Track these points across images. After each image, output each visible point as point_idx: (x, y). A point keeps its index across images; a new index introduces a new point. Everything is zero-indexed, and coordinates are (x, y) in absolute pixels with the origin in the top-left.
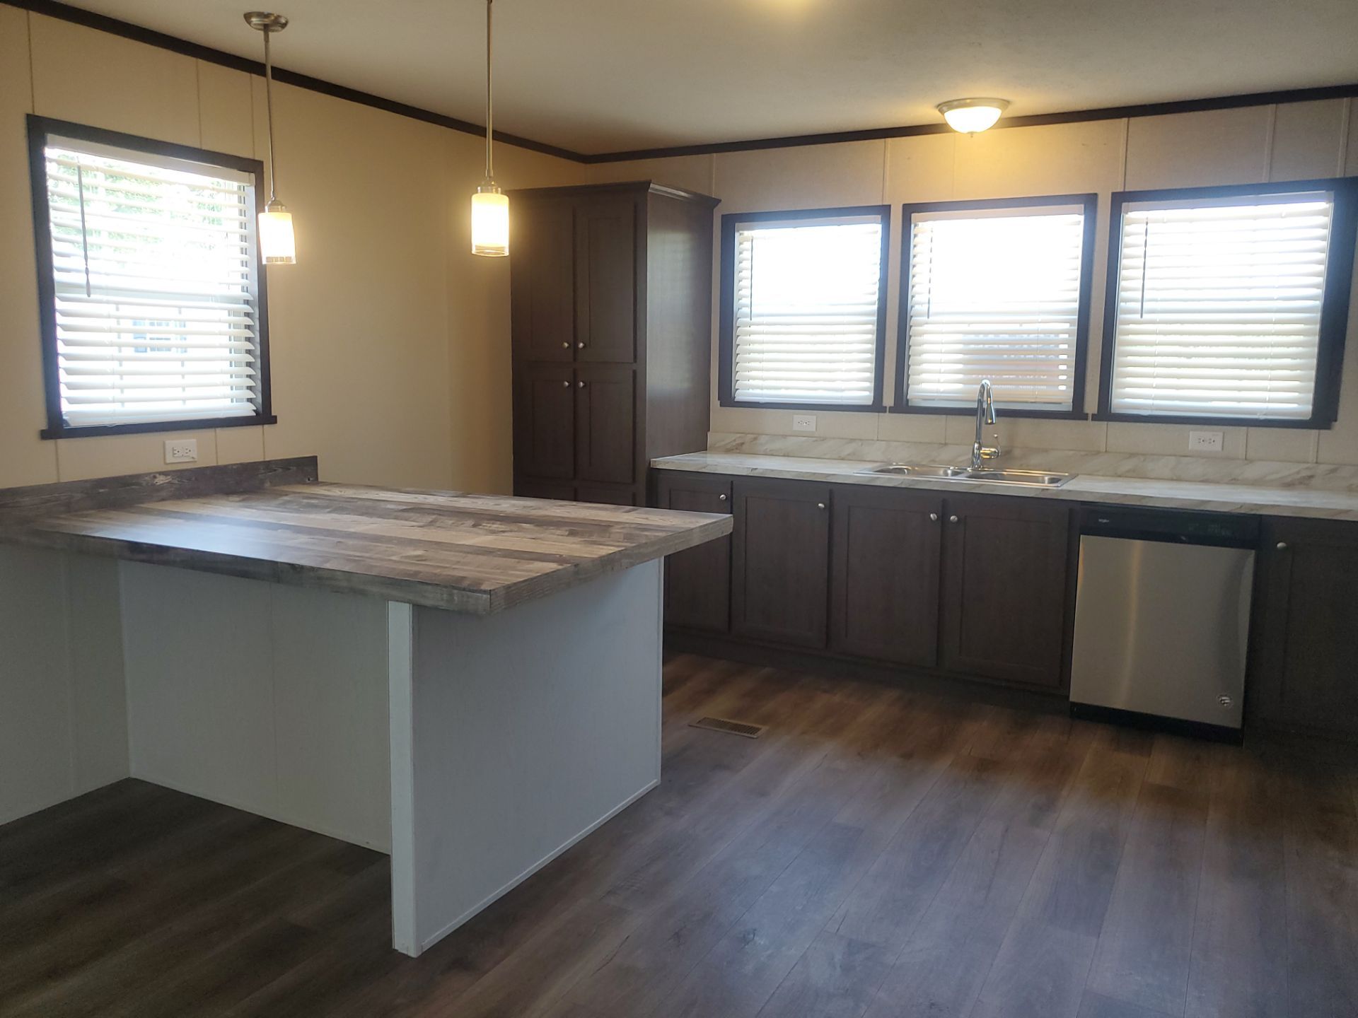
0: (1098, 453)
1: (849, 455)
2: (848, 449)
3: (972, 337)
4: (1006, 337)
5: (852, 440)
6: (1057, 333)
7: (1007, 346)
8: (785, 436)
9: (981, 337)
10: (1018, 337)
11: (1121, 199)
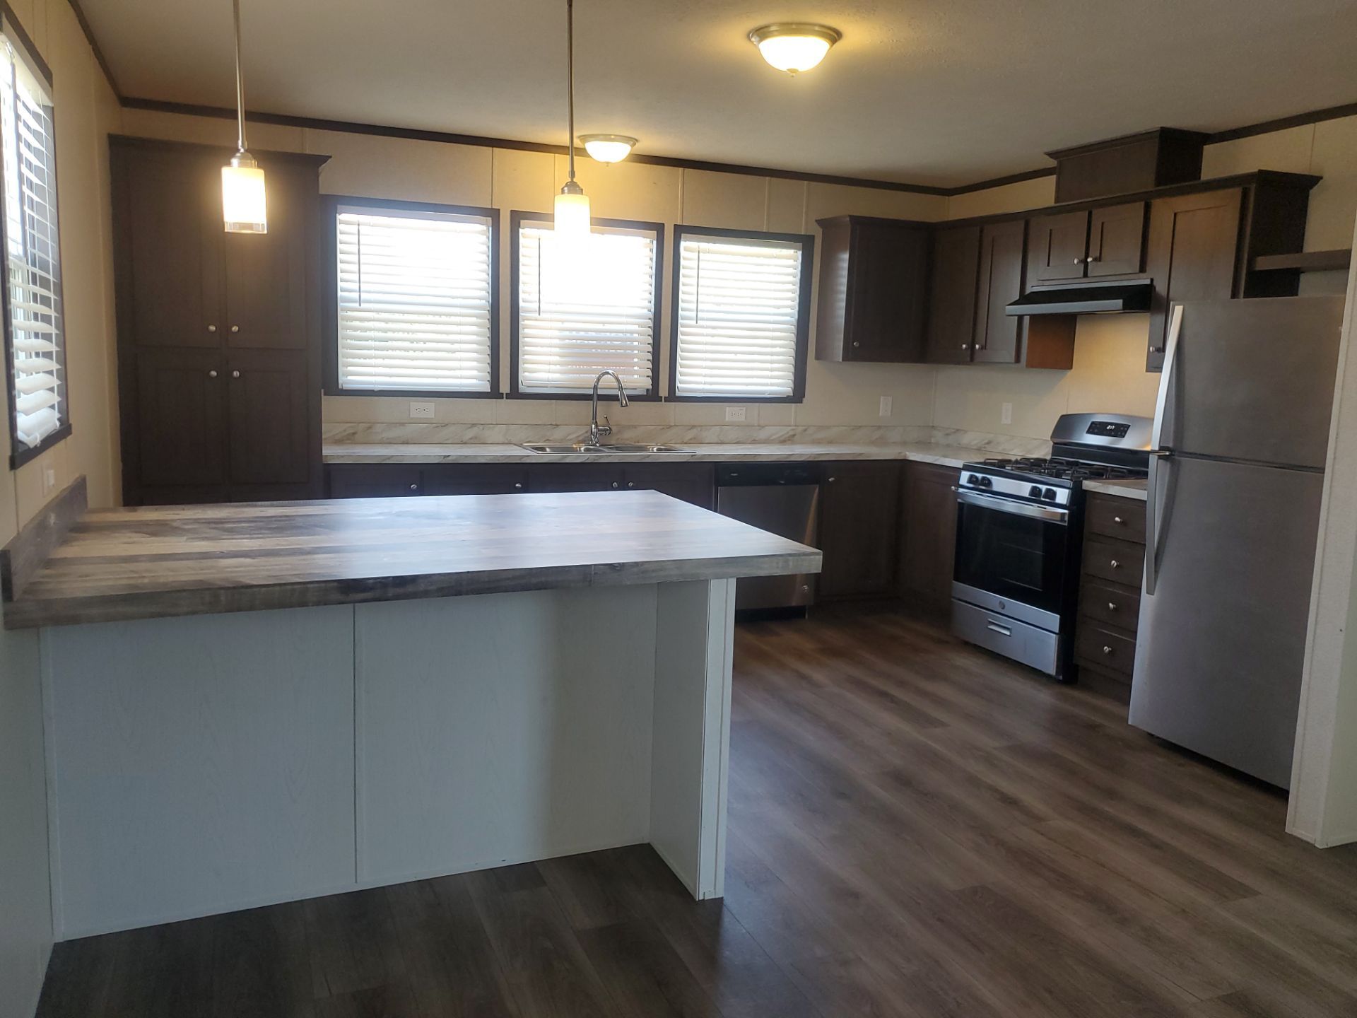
0: (670, 427)
1: (471, 439)
2: (470, 434)
3: (567, 333)
4: (594, 334)
5: (474, 425)
6: (632, 333)
7: (595, 342)
8: (403, 424)
9: (574, 333)
10: (603, 335)
11: (680, 231)
